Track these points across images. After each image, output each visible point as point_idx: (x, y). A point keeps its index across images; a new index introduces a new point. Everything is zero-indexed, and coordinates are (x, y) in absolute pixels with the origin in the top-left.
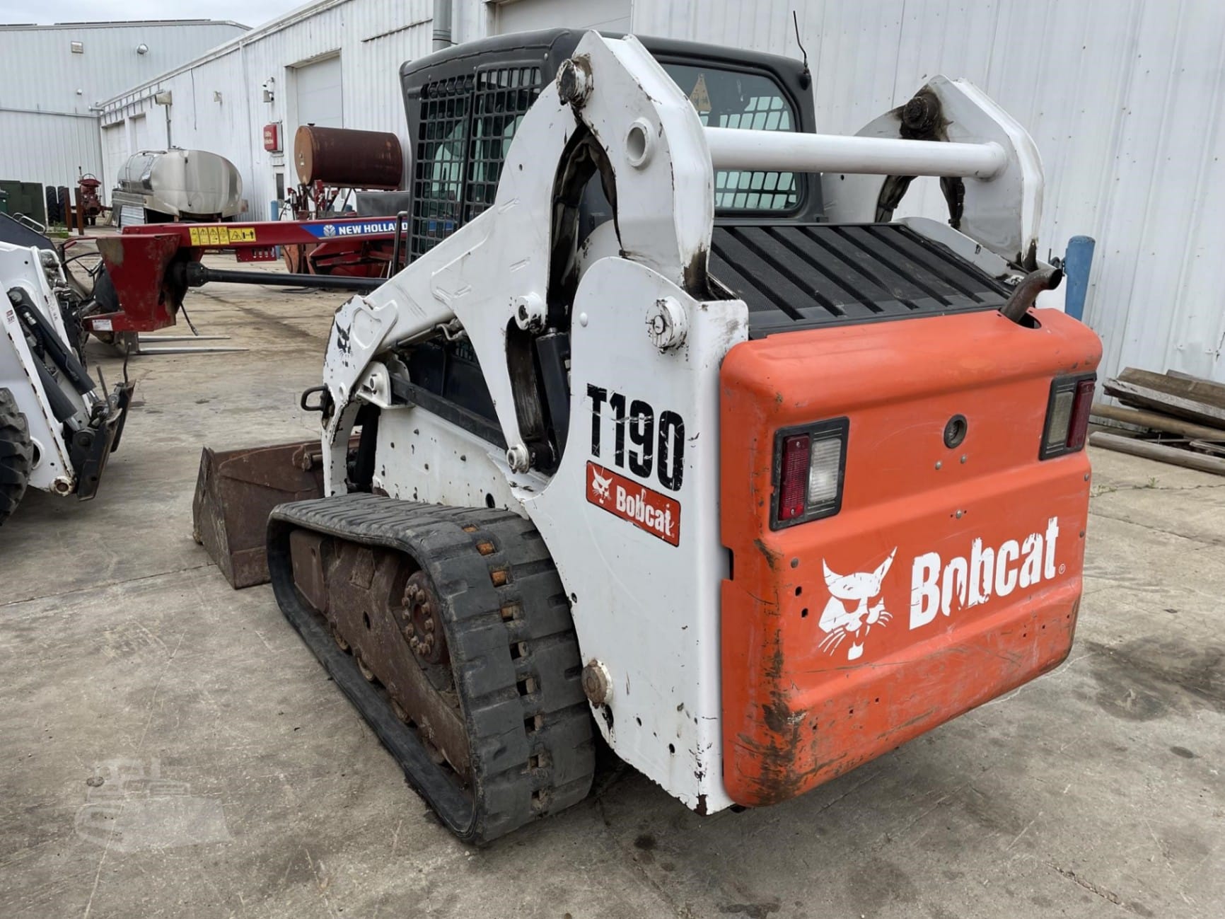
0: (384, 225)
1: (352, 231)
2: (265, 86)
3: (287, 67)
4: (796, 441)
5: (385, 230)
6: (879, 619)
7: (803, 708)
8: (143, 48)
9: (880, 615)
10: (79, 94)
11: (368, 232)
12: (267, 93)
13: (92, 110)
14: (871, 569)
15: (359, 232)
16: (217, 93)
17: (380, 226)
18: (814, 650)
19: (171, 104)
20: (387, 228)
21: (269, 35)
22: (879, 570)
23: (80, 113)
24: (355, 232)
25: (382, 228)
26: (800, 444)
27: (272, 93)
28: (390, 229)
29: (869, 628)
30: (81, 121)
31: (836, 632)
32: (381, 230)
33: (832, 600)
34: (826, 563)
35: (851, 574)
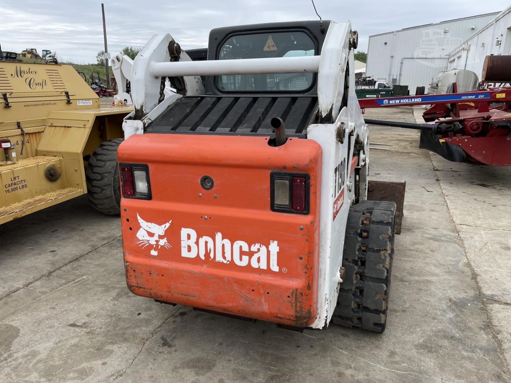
0: (410, 100)
1: (395, 102)
2: (497, 38)
3: (508, 29)
4: (126, 168)
5: (410, 101)
6: (164, 245)
7: (128, 261)
8: (474, 27)
9: (165, 244)
10: (443, 49)
11: (402, 103)
12: (498, 41)
13: (446, 55)
14: (160, 224)
15: (398, 102)
16: (483, 44)
17: (408, 100)
18: (134, 244)
19: (469, 50)
20: (411, 101)
21: (505, 15)
22: (163, 226)
23: (442, 57)
24: (397, 102)
25: (409, 101)
26: (127, 169)
27: (501, 41)
28: (412, 101)
29: (160, 246)
30: (442, 60)
31: (144, 241)
32: (408, 102)
33: (141, 229)
34: (138, 214)
35: (150, 222)
